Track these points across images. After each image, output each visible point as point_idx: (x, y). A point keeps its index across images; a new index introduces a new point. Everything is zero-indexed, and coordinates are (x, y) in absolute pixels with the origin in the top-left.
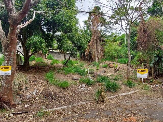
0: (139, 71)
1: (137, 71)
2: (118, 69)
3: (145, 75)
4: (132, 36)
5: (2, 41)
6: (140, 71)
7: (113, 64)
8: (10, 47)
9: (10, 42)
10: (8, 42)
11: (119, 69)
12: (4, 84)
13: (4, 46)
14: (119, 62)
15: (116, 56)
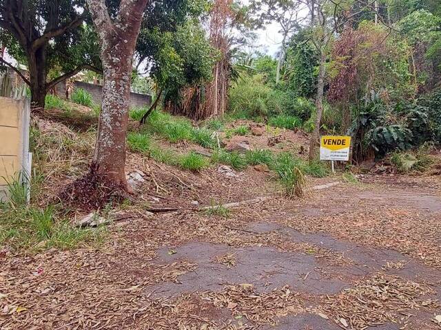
0: (325, 143)
1: (322, 143)
2: (276, 140)
3: (344, 154)
4: (305, 64)
5: (101, 21)
6: (328, 142)
7: (261, 127)
8: (126, 41)
9: (129, 28)
10: (123, 28)
11: (279, 140)
12: (109, 142)
13: (109, 37)
14: (273, 125)
15: (264, 108)
